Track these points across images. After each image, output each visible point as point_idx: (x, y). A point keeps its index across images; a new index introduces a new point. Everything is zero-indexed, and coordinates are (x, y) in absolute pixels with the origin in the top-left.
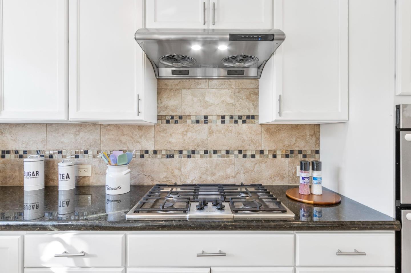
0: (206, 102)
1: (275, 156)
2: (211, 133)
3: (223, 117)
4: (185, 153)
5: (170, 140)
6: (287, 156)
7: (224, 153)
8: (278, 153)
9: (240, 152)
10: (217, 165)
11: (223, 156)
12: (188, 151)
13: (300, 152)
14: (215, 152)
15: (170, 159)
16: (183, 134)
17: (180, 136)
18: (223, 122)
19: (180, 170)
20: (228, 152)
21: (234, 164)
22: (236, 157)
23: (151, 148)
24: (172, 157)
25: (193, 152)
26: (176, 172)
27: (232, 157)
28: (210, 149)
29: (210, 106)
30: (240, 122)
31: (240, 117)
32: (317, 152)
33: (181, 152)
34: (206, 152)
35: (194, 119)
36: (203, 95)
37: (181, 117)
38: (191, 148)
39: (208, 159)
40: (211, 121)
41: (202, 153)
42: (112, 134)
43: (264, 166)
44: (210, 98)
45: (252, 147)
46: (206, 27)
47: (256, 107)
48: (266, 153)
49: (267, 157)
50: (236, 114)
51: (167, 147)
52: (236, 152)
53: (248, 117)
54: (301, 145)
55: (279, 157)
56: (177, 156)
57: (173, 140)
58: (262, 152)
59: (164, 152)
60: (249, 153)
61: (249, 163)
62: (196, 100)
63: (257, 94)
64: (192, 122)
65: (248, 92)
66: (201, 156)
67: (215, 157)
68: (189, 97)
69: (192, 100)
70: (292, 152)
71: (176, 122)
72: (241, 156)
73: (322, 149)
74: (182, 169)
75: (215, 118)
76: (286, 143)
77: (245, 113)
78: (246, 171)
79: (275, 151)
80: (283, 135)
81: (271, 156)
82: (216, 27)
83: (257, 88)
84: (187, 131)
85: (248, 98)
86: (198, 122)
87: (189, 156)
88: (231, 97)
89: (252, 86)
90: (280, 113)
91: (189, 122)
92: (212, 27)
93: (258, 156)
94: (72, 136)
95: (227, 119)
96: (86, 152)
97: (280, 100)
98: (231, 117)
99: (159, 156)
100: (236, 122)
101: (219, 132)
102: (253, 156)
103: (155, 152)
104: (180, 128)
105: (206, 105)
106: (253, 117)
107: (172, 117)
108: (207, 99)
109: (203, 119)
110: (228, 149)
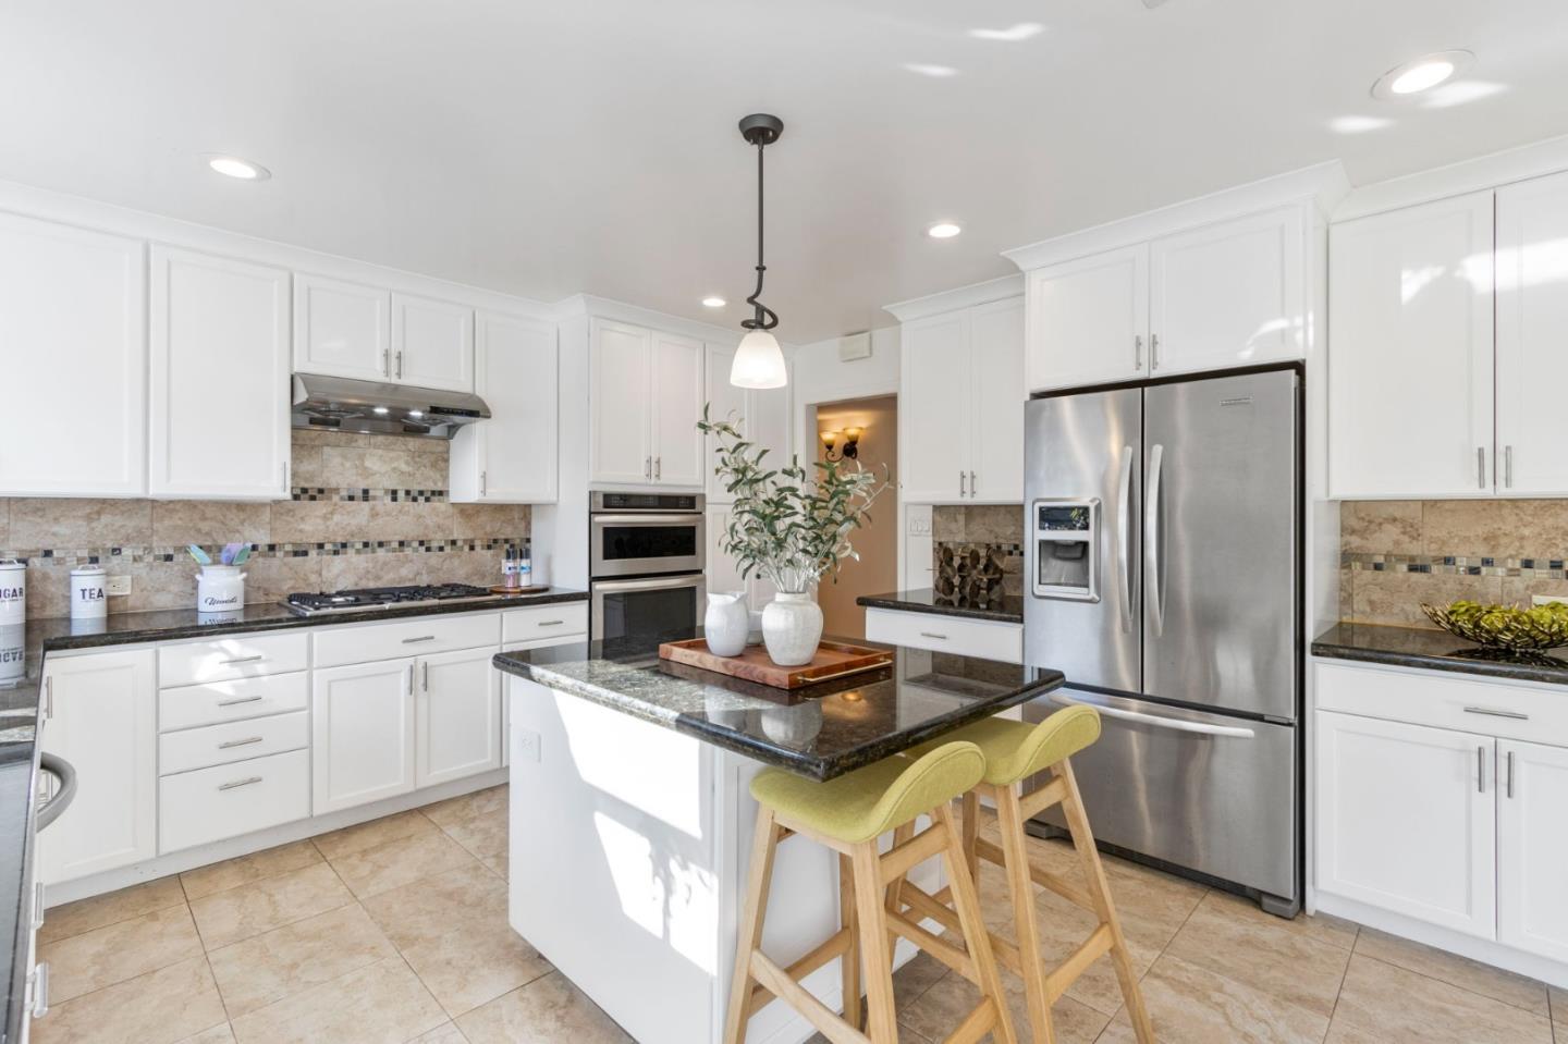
0: (366, 468)
1: (472, 548)
2: (374, 515)
3: (394, 493)
4: (328, 547)
5: (302, 526)
6: (489, 547)
7: (395, 545)
8: (478, 544)
9: (421, 543)
10: (385, 564)
11: (394, 550)
12: (335, 544)
13: (506, 541)
14: (381, 544)
15: (299, 559)
16: (325, 518)
17: (319, 521)
18: (394, 499)
19: (320, 575)
20: (401, 544)
21: (411, 561)
22: (416, 550)
23: (264, 540)
24: (305, 553)
25: (344, 545)
26: (313, 578)
27: (408, 551)
28: (373, 539)
29: (373, 475)
30: (421, 499)
31: (421, 493)
32: (528, 540)
33: (321, 546)
34: (366, 545)
35: (344, 493)
36: (362, 457)
37: (321, 491)
38: (340, 540)
39: (370, 555)
40: (374, 498)
41: (359, 546)
42: (180, 519)
43: (456, 562)
44: (372, 463)
45: (439, 535)
46: (387, 380)
47: (445, 478)
48: (460, 543)
49: (462, 548)
50: (415, 488)
51: (297, 538)
52: (416, 544)
53: (433, 493)
54: (507, 532)
55: (478, 549)
56: (313, 553)
57: (307, 527)
58: (454, 543)
59: (289, 548)
60: (435, 545)
61: (434, 558)
62: (348, 465)
63: (447, 461)
64: (342, 499)
65: (433, 458)
66: (358, 551)
67: (381, 552)
68: (337, 460)
69: (342, 465)
70: (495, 541)
71: (313, 498)
72: (422, 549)
73: (533, 537)
74: (324, 573)
75: (380, 493)
76: (488, 529)
77: (429, 486)
78: (431, 571)
79: (472, 541)
80: (483, 518)
81: (466, 548)
82: (404, 381)
83: (448, 452)
84: (332, 513)
85: (434, 465)
86: (351, 498)
87: (336, 553)
88: (407, 463)
89: (440, 449)
90: (484, 492)
91: (336, 498)
92: (394, 380)
93: (448, 549)
94: (82, 524)
95: (401, 494)
96: (116, 551)
97: (484, 476)
98: (408, 493)
99: (279, 554)
100: (415, 499)
101: (388, 514)
102: (441, 549)
103: (272, 547)
104: (320, 507)
105: (366, 473)
106: (441, 493)
107: (305, 491)
108: (368, 464)
109: (360, 494)
110: (402, 539)
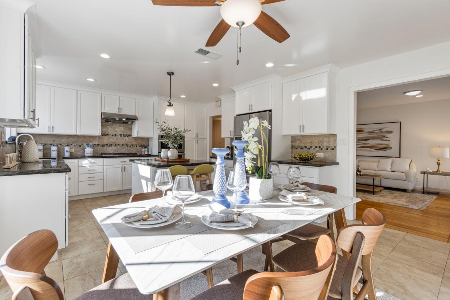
0: (115, 130)
1: (136, 146)
2: (117, 139)
3: (121, 135)
4: (108, 145)
5: (103, 141)
6: (140, 146)
7: (121, 145)
8: (138, 145)
9: (126, 145)
10: (119, 149)
11: (121, 146)
12: (110, 144)
13: (144, 145)
14: (118, 145)
15: (103, 147)
16: (108, 139)
17: (107, 140)
18: (121, 136)
19: (107, 150)
20: (122, 145)
21: (124, 148)
22: (125, 146)
23: (97, 143)
24: (104, 146)
25: (111, 145)
26: (106, 151)
27: (124, 146)
28: (117, 144)
30: (126, 136)
31: (126, 135)
32: (148, 145)
33: (107, 145)
34: (115, 145)
35: (111, 135)
36: (115, 128)
37: (107, 134)
38: (111, 144)
39: (116, 147)
40: (117, 136)
41: (114, 145)
42: (82, 139)
43: (133, 149)
44: (117, 129)
45: (130, 144)
46: (119, 113)
47: (131, 132)
48: (134, 145)
49: (134, 146)
50: (125, 134)
51: (103, 143)
52: (125, 145)
53: (129, 135)
54: (144, 143)
55: (138, 146)
56: (106, 146)
57: (104, 141)
58: (133, 145)
59: (101, 145)
60: (129, 145)
61: (129, 148)
62: (112, 129)
63: (131, 129)
64: (111, 136)
65: (129, 128)
66: (114, 146)
67: (118, 146)
68: (110, 128)
69: (111, 129)
70: (141, 145)
71: (106, 136)
72: (126, 146)
74: (108, 150)
75: (118, 135)
76: (140, 142)
77: (128, 134)
78: (128, 150)
79: (137, 145)
80: (139, 140)
81: (135, 146)
82: (122, 113)
83: (132, 127)
84: (109, 139)
85: (129, 130)
86: (113, 136)
87: (110, 146)
88: (124, 129)
89: (130, 126)
90: (138, 135)
91: (110, 136)
92: (120, 113)
93: (132, 146)
94: (66, 139)
95: (122, 135)
96: (72, 144)
97: (138, 132)
98: (124, 135)
99: (99, 146)
100: (125, 136)
101: (120, 139)
102: (130, 146)
103: (98, 145)
104: (107, 137)
105: (116, 131)
106: (130, 135)
107: (104, 134)
108: (116, 129)
109: (114, 135)
110: (122, 144)
